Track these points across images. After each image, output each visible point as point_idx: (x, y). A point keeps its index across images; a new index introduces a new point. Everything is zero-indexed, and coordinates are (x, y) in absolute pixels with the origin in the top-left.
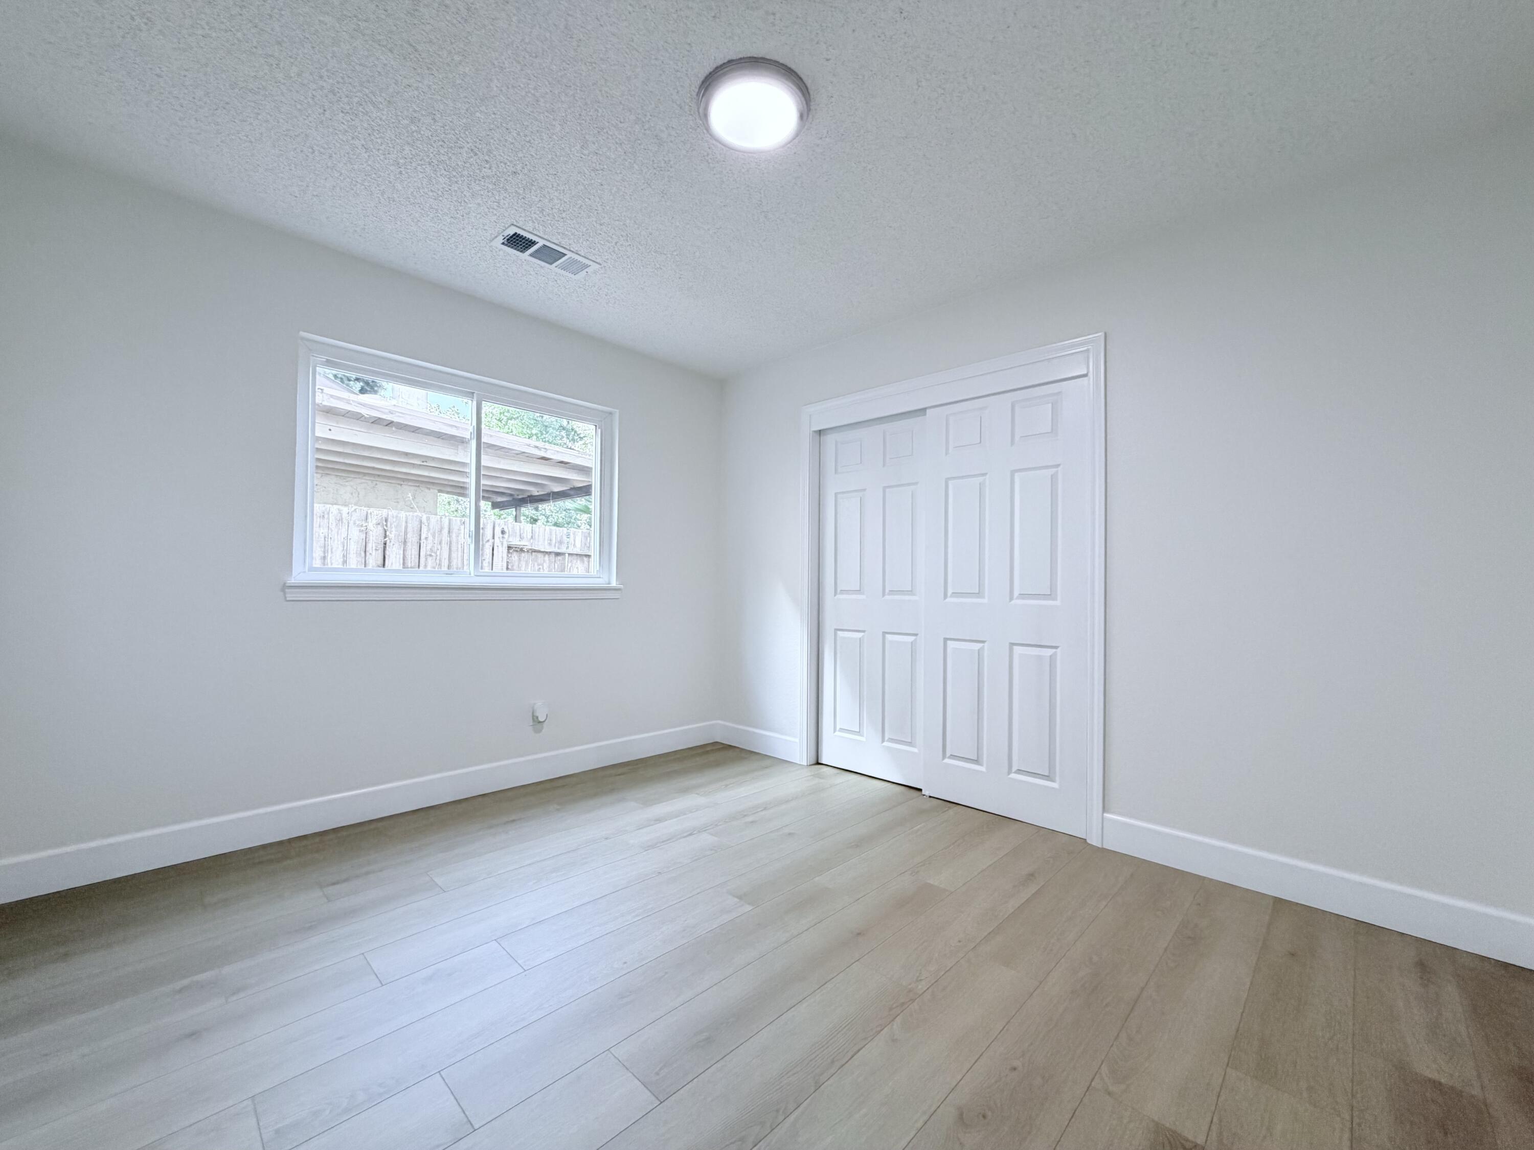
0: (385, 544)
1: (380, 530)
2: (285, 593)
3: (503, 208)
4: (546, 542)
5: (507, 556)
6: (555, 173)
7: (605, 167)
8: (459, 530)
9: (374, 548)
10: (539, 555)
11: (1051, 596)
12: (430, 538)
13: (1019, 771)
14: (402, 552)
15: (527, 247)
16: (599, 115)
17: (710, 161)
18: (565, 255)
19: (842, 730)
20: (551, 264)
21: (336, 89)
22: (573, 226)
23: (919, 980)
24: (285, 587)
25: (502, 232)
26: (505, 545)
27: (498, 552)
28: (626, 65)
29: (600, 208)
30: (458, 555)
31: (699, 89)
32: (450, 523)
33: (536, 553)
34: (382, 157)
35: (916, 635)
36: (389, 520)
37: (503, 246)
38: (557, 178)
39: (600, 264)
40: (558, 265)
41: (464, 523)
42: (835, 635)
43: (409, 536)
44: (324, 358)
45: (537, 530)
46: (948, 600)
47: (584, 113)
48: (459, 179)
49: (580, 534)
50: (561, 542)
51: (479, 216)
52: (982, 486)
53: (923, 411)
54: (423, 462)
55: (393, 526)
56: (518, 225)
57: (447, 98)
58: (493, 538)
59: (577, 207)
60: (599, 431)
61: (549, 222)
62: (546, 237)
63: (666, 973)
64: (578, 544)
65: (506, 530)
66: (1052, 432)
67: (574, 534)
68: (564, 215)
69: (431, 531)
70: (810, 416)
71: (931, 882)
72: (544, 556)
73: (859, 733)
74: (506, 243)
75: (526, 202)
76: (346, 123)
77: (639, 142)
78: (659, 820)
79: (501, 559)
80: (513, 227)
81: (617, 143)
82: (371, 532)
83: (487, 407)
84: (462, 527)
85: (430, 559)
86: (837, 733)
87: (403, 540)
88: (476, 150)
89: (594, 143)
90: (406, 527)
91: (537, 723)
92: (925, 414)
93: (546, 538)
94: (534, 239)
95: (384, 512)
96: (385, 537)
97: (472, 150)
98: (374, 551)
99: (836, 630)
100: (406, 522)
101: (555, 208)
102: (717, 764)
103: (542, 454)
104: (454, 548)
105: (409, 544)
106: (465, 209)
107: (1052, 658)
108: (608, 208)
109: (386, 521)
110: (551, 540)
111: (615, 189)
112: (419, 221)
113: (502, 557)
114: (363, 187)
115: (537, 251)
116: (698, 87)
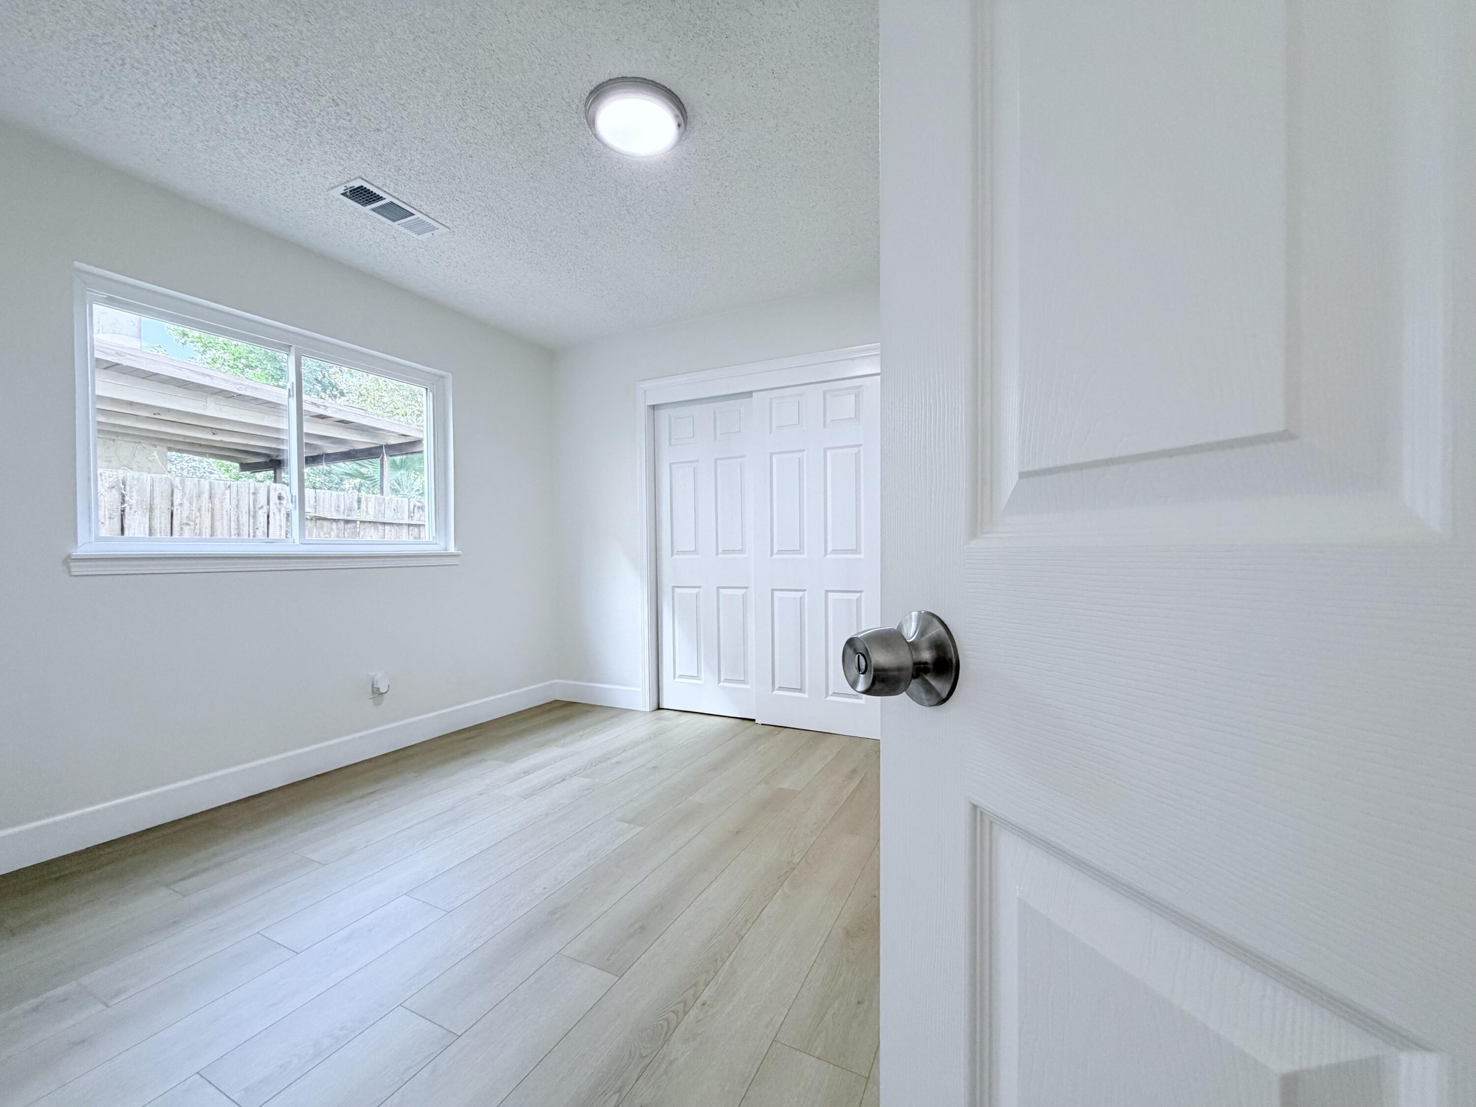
0: (123, 511)
1: (115, 495)
2: (69, 568)
3: (353, 160)
4: (333, 509)
5: (286, 524)
6: (424, 137)
7: (480, 142)
8: (224, 494)
9: (107, 516)
10: (325, 523)
11: (856, 551)
12: (186, 504)
13: (834, 694)
14: (147, 521)
15: (374, 200)
16: (486, 95)
17: (586, 155)
18: (413, 214)
19: (681, 676)
20: (394, 221)
21: (179, 9)
22: (429, 189)
23: (793, 855)
24: (69, 560)
25: (345, 183)
26: (283, 511)
27: (275, 520)
28: (524, 59)
29: (464, 177)
30: (222, 523)
31: (589, 95)
32: (211, 488)
33: (321, 521)
34: (217, 86)
35: (746, 588)
36: (128, 482)
37: (343, 196)
38: (424, 143)
39: (450, 229)
40: (402, 223)
41: (229, 487)
42: (673, 592)
43: (157, 501)
44: (105, 295)
45: (321, 495)
46: (774, 556)
47: (470, 90)
48: (309, 124)
49: (373, 500)
50: (350, 510)
51: (321, 163)
52: (800, 460)
53: (749, 394)
54: (155, 414)
55: (134, 490)
56: (366, 179)
57: (318, 47)
58: (268, 504)
59: (439, 172)
60: (431, 394)
61: (404, 181)
62: (395, 195)
63: (586, 889)
64: (371, 511)
65: (284, 495)
66: (855, 417)
67: (366, 499)
68: (422, 177)
69: (187, 496)
70: (645, 391)
71: (782, 786)
72: (332, 523)
73: (697, 677)
74: (348, 194)
75: (383, 159)
76: (180, 44)
77: (520, 126)
78: (527, 773)
79: (278, 528)
80: (360, 180)
81: (497, 123)
82: (102, 497)
83: (308, 363)
84: (228, 492)
85: (186, 528)
86: (677, 680)
87: (149, 507)
88: (338, 101)
89: (473, 119)
90: (152, 492)
91: (377, 693)
92: (752, 397)
93: (333, 505)
94: (381, 195)
95: (121, 474)
96: (123, 502)
97: (334, 100)
98: (107, 520)
99: (674, 587)
100: (152, 486)
101: (414, 170)
102: (566, 719)
103: (321, 411)
104: (217, 516)
105: (157, 512)
106: (307, 154)
107: (858, 600)
108: (472, 178)
109: (124, 483)
110: (338, 507)
111: (484, 163)
112: (244, 157)
113: (281, 526)
114: (180, 111)
115: (382, 206)
116: (589, 92)
